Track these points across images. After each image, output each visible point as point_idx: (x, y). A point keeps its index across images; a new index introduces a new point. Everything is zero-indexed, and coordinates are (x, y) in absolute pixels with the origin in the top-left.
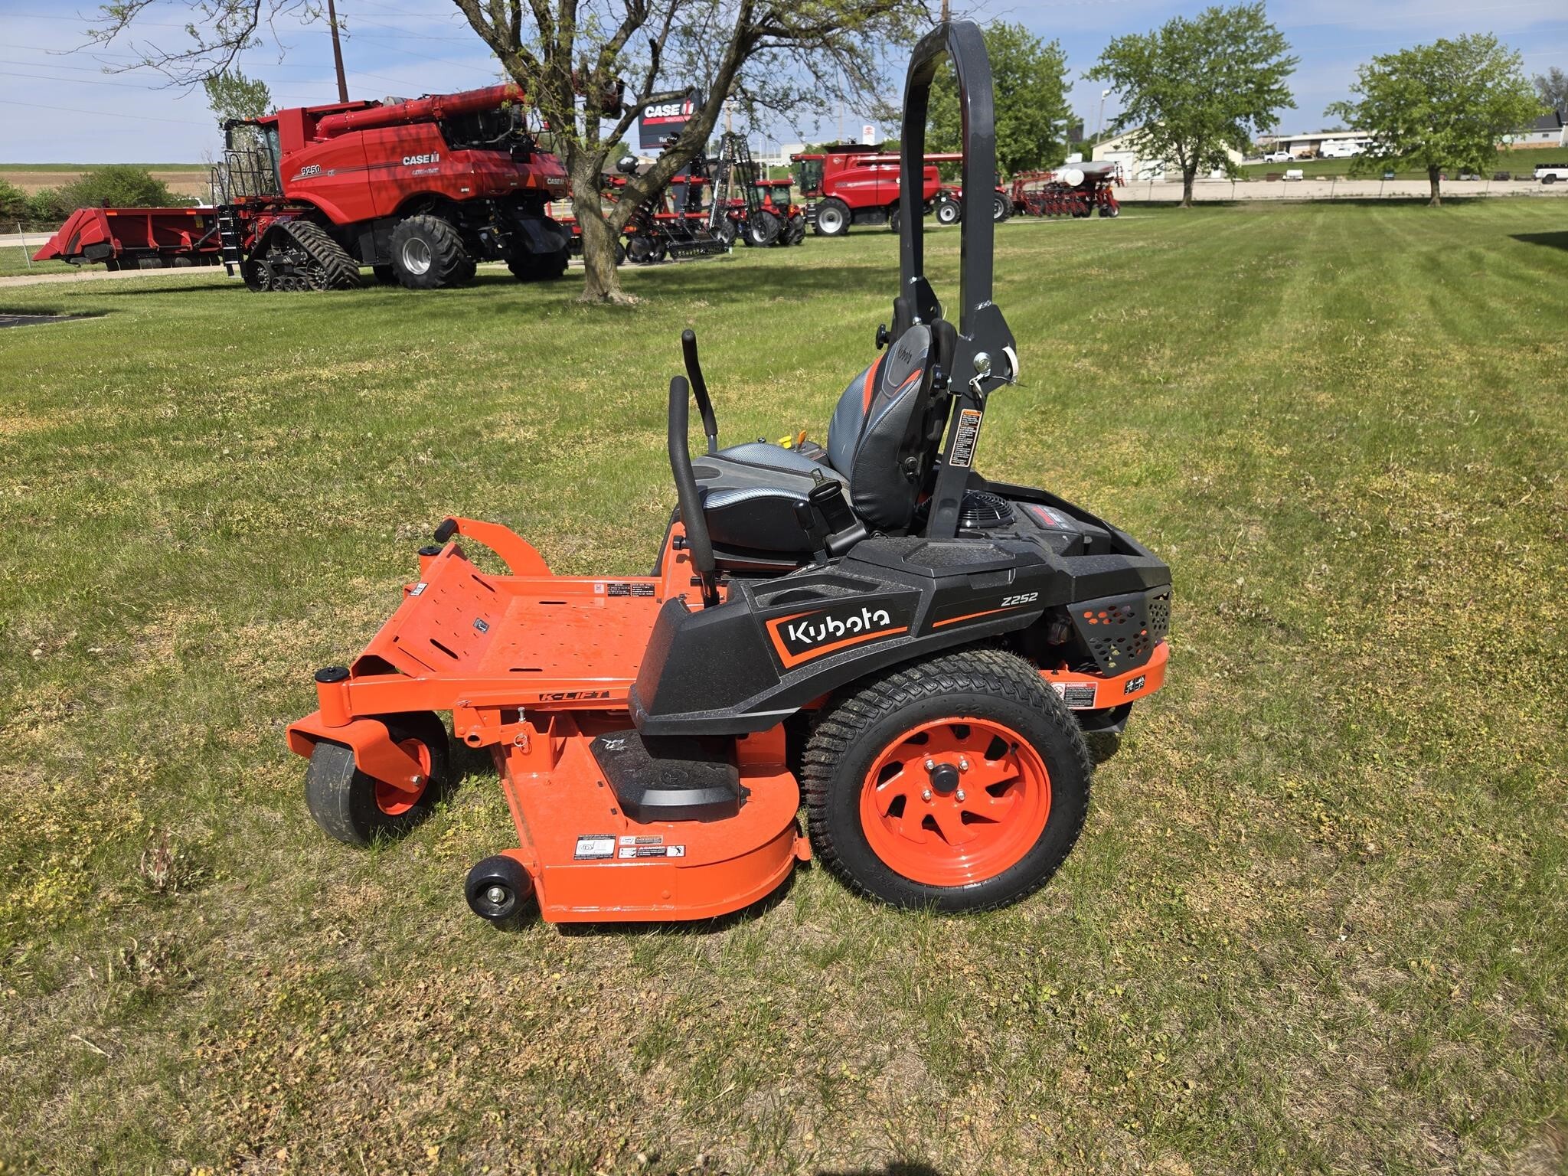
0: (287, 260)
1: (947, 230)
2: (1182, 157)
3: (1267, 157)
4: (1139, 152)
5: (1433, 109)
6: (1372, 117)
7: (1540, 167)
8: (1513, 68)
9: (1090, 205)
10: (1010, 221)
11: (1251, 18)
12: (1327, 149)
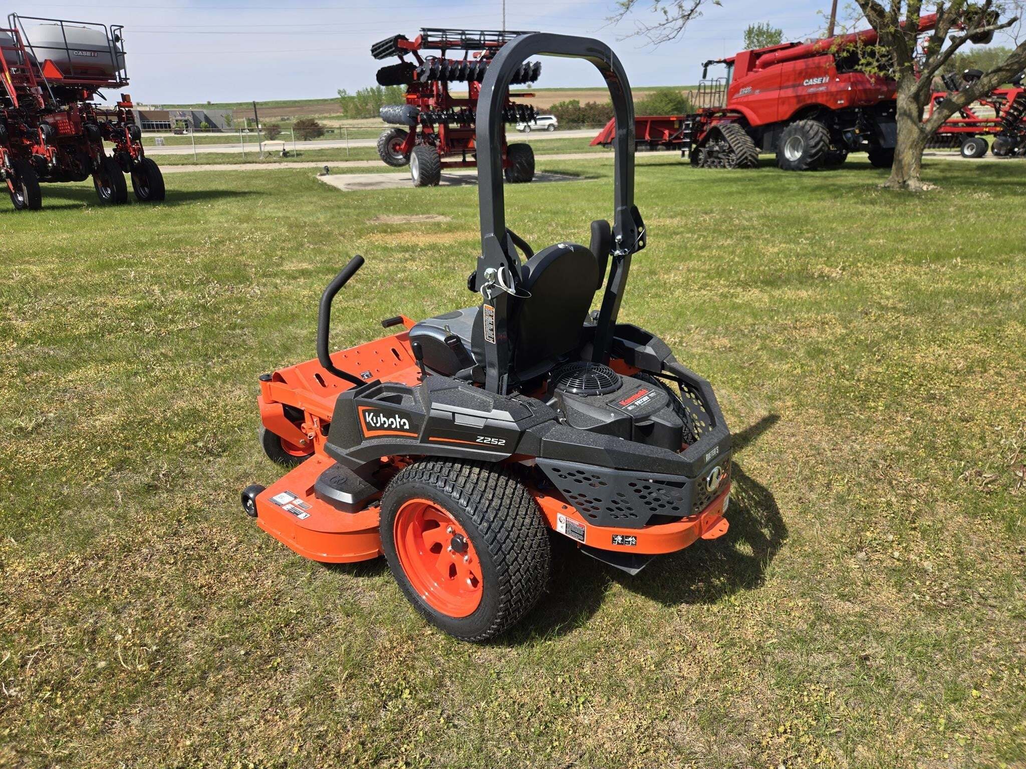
0: (717, 148)
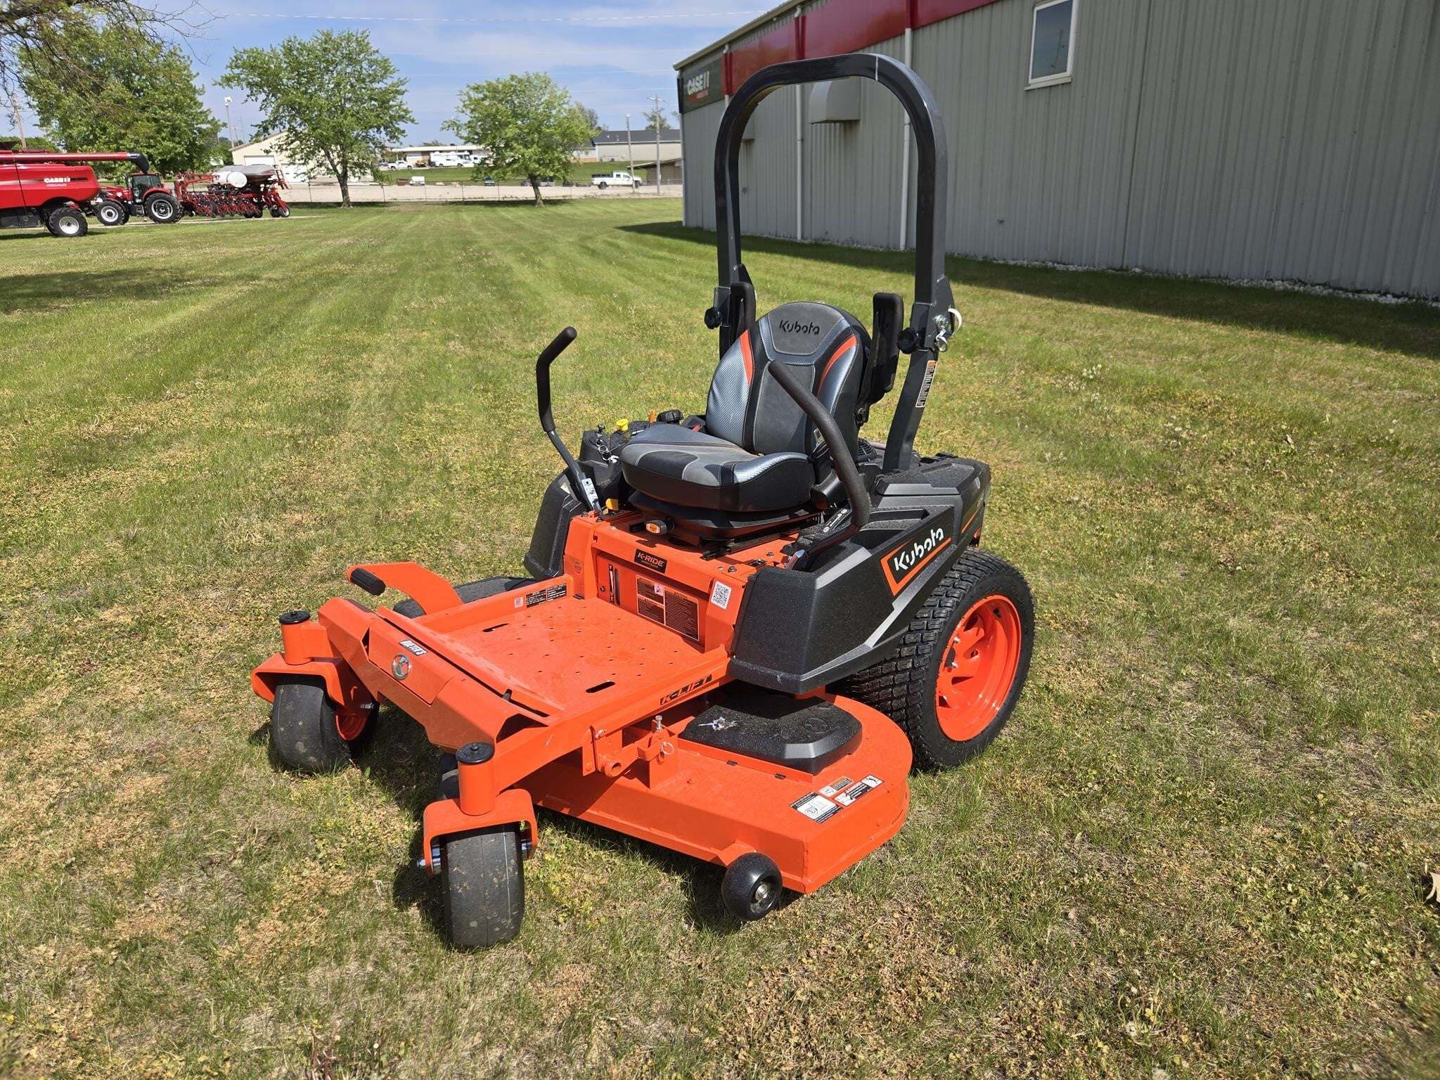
1: (112, 231)
2: (332, 162)
3: (390, 165)
4: (291, 156)
5: (520, 129)
6: (477, 134)
7: (594, 176)
8: (566, 100)
9: (260, 206)
10: (182, 221)
11: (359, 43)
12: (438, 159)
